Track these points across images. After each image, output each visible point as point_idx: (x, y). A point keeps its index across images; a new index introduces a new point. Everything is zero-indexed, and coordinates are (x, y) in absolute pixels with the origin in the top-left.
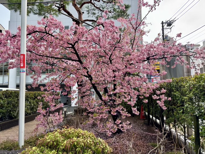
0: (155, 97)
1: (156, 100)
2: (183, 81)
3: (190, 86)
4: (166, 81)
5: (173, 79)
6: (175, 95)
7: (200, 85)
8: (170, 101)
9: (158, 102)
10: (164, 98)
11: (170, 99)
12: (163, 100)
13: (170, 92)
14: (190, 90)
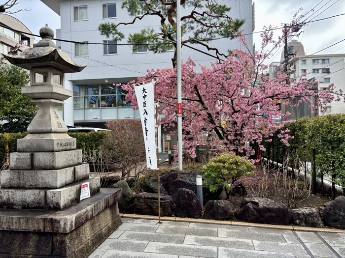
0: (279, 136)
1: (281, 138)
2: (305, 122)
3: (310, 127)
4: (290, 121)
5: (296, 119)
6: (298, 135)
7: (316, 126)
8: (293, 139)
9: (282, 140)
10: (288, 136)
11: (293, 137)
12: (287, 138)
13: (294, 132)
14: (310, 130)
